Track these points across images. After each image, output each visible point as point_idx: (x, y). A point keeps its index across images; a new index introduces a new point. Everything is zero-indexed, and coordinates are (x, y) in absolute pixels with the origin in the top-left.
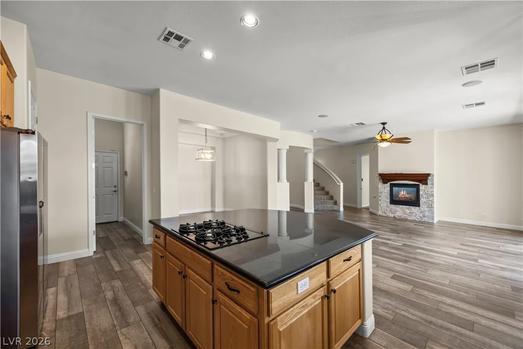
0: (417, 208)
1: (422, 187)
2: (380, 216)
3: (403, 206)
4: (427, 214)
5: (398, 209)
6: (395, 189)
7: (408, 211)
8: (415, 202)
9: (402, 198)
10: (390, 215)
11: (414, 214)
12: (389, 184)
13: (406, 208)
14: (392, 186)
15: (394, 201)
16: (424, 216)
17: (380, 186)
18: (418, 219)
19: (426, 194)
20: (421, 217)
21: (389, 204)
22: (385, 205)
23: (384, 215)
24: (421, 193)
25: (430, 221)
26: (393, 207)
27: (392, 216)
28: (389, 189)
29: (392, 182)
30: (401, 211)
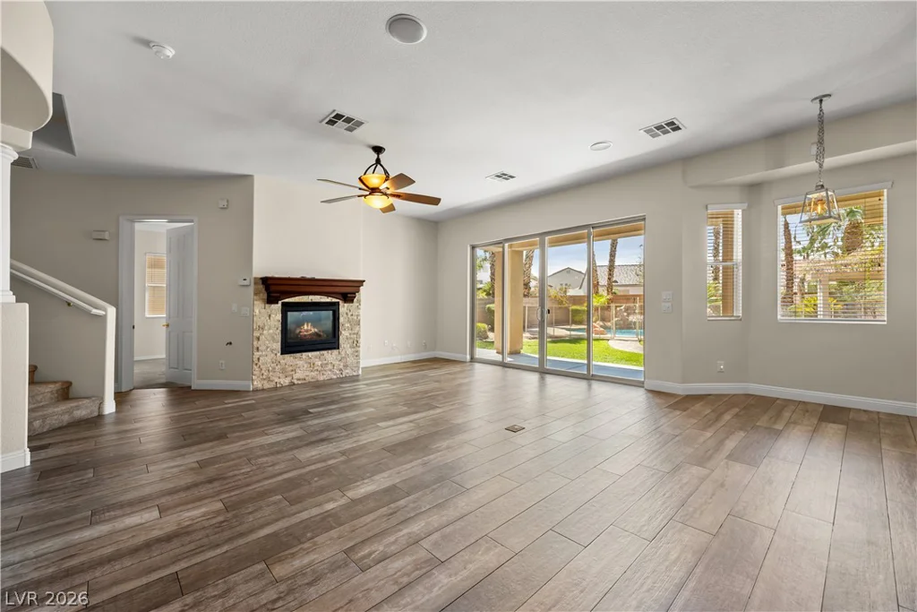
0: (335, 352)
1: (344, 308)
2: (256, 391)
3: (310, 354)
4: (351, 360)
5: (300, 363)
6: (292, 316)
7: (320, 363)
8: (329, 341)
9: (305, 335)
10: (282, 381)
11: (330, 367)
12: (280, 304)
13: (316, 357)
14: (287, 308)
15: (292, 344)
16: (346, 366)
17: (257, 311)
18: (336, 374)
19: (349, 322)
20: (341, 370)
21: (279, 354)
22: (268, 359)
23: (267, 386)
24: (341, 320)
25: (355, 374)
26: (289, 358)
27: (286, 381)
28: (279, 317)
29: (287, 300)
30: (306, 366)
